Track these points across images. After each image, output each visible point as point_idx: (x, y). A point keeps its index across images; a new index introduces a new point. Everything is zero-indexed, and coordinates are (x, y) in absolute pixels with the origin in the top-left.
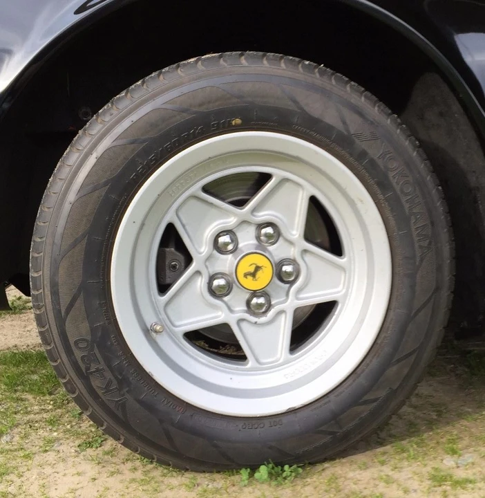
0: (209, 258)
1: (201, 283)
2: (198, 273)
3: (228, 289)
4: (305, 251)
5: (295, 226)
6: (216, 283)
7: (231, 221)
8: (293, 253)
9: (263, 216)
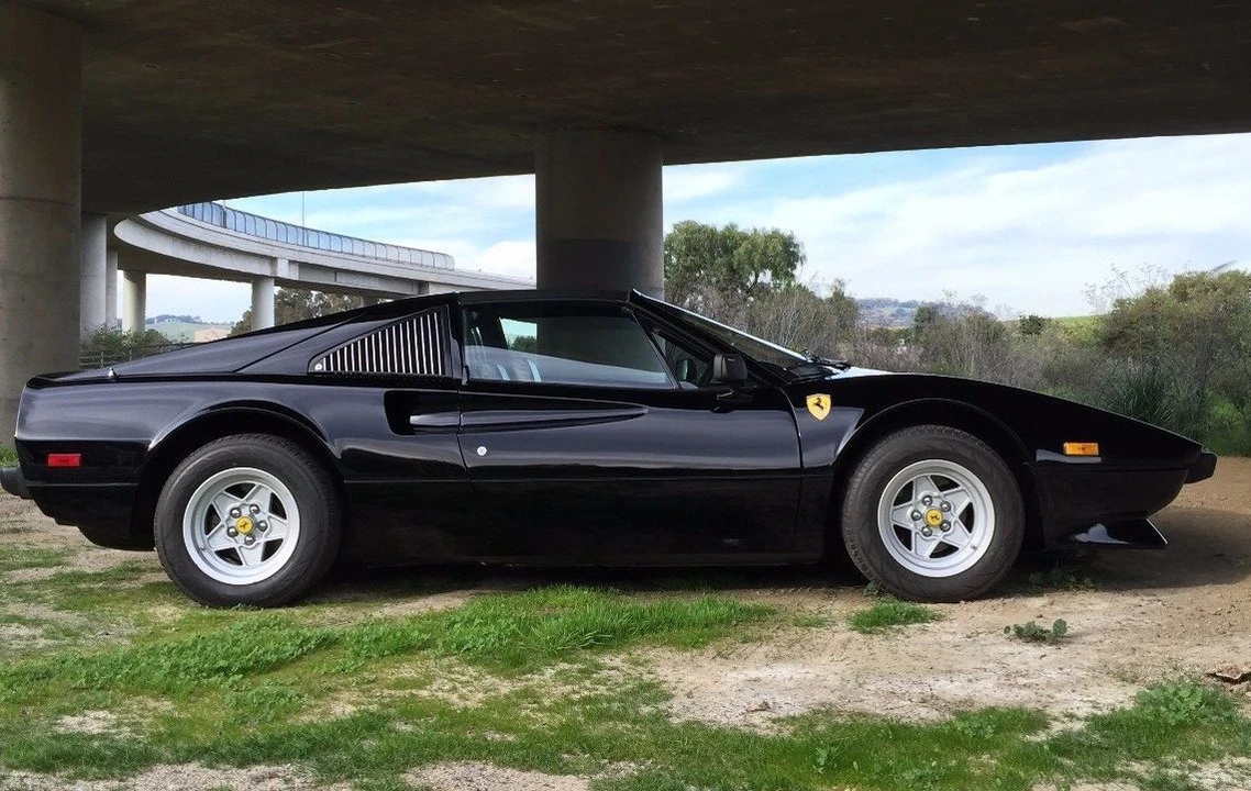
0: (228, 520)
1: (224, 530)
2: (223, 526)
3: (236, 533)
4: (269, 517)
5: (265, 505)
6: (231, 530)
7: (237, 504)
8: (265, 518)
9: (252, 502)
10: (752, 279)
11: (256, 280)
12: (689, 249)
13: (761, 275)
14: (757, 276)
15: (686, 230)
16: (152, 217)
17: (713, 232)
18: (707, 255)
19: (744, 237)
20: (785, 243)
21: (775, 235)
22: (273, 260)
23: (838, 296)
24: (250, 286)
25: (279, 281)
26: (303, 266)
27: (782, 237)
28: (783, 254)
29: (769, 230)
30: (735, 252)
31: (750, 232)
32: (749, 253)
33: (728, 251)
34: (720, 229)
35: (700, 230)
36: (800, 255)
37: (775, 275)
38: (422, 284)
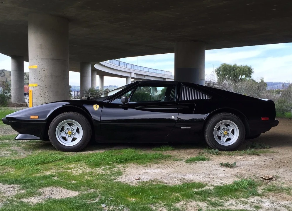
10: (240, 77)
11: (127, 78)
12: (224, 70)
13: (242, 76)
14: (241, 77)
15: (224, 66)
16: (102, 63)
17: (230, 66)
18: (229, 72)
19: (238, 67)
20: (249, 68)
21: (246, 67)
22: (130, 73)
23: (262, 81)
24: (126, 79)
25: (132, 78)
26: (137, 74)
27: (248, 67)
28: (248, 71)
29: (245, 65)
30: (236, 71)
31: (240, 66)
32: (239, 71)
33: (234, 70)
34: (232, 65)
35: (227, 65)
36: (253, 71)
37: (246, 76)
38: (164, 79)
